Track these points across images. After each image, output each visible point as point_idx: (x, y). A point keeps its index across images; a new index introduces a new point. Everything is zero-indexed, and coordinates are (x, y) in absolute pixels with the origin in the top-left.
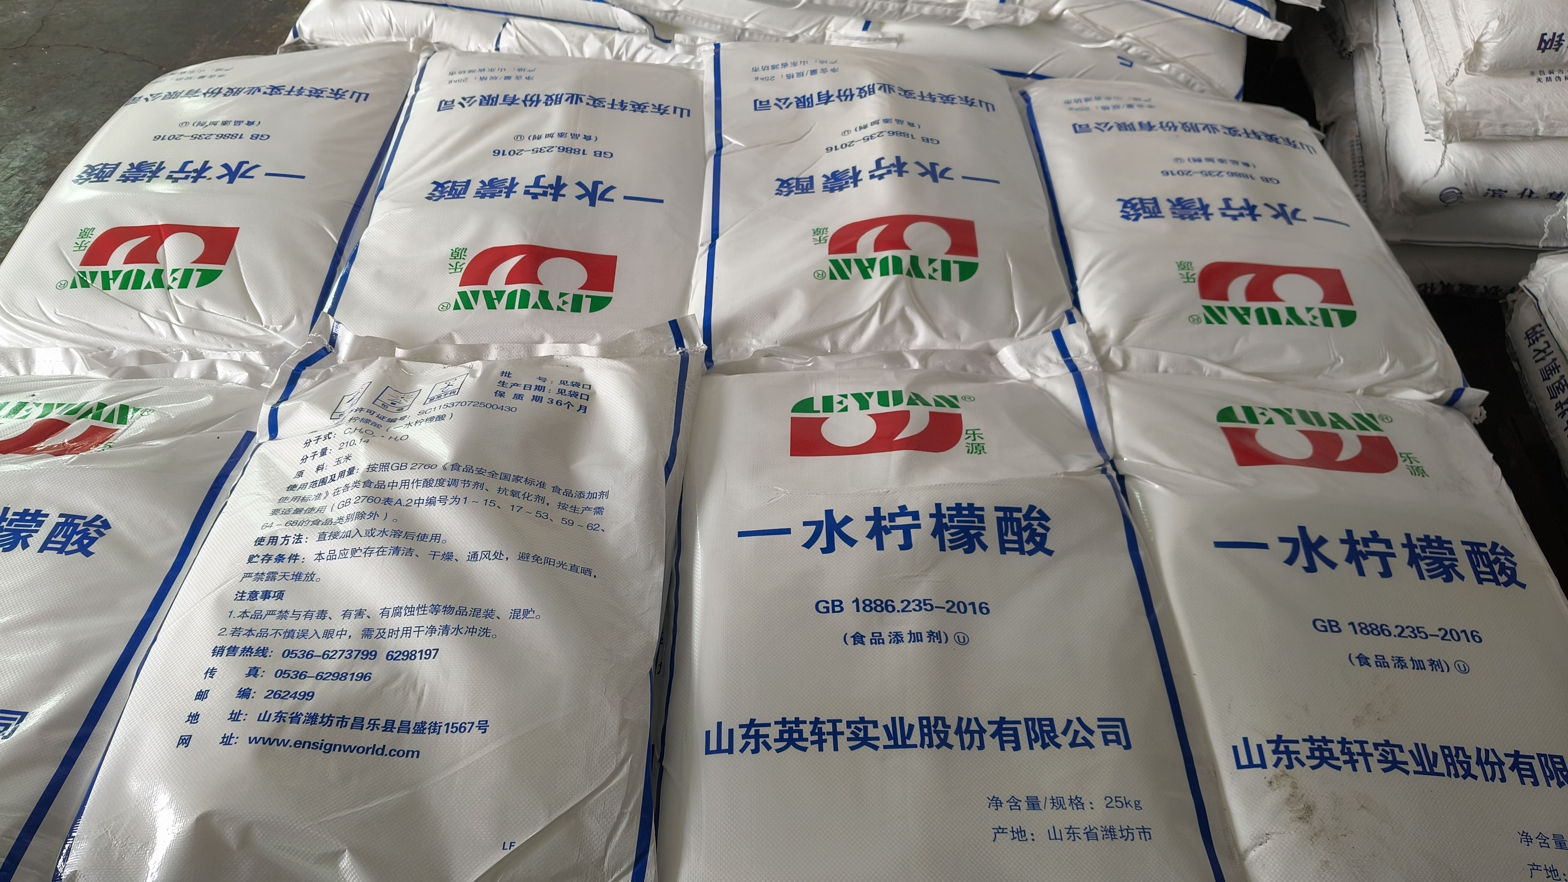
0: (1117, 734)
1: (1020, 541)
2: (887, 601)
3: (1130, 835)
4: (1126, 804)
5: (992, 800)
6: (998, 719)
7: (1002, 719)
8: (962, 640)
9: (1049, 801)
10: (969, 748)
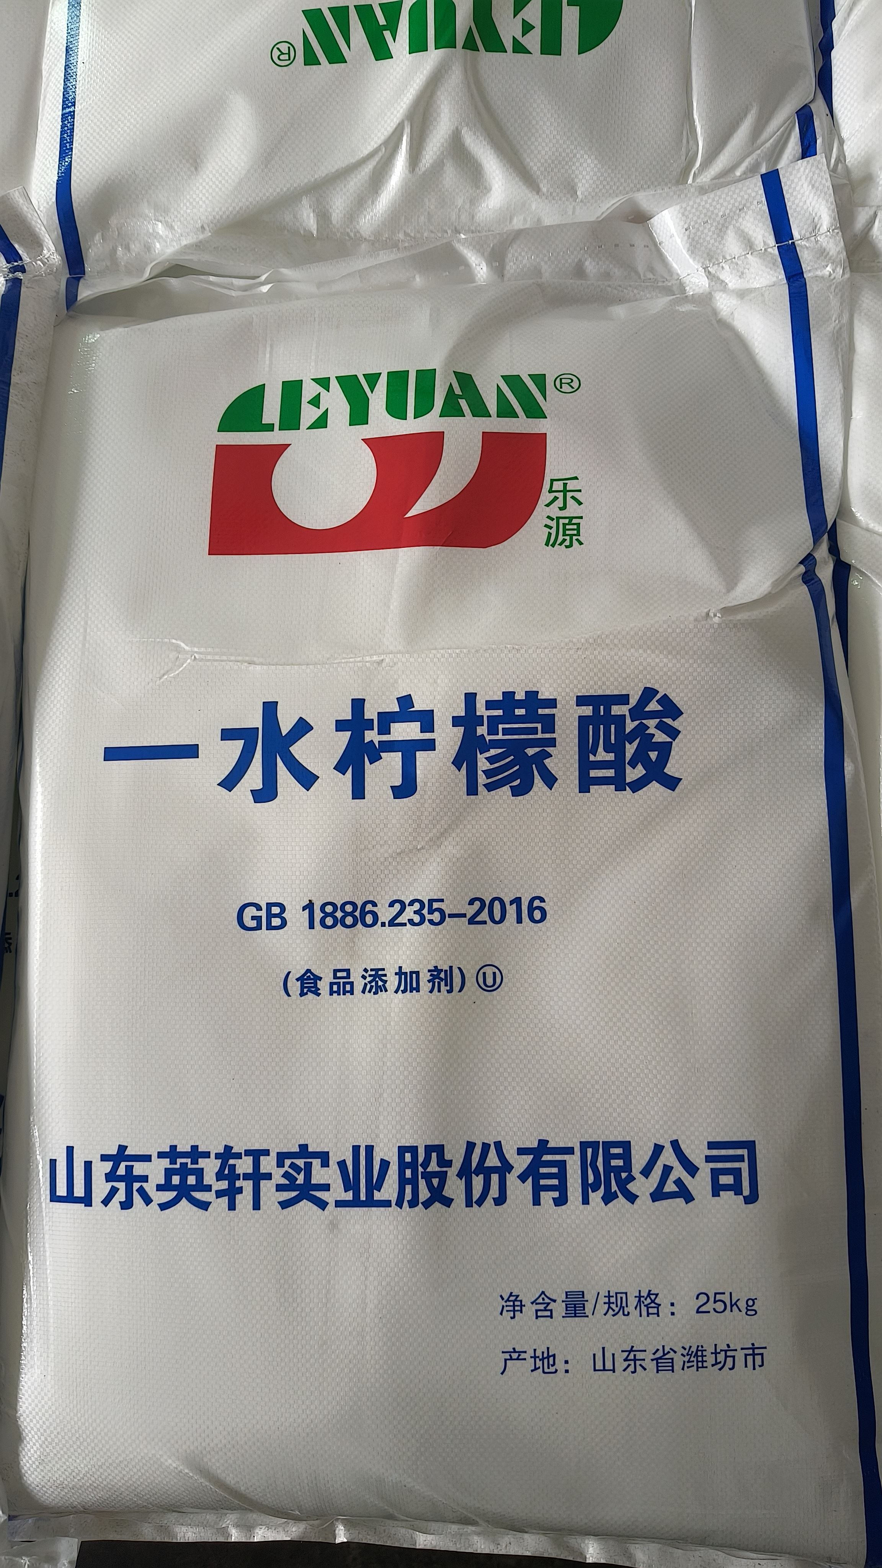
0: (737, 1173)
1: (619, 765)
2: (365, 904)
3: (730, 1360)
4: (732, 1306)
5: (508, 1300)
6: (535, 1145)
7: (543, 1143)
8: (490, 981)
9: (602, 1300)
10: (480, 1202)
